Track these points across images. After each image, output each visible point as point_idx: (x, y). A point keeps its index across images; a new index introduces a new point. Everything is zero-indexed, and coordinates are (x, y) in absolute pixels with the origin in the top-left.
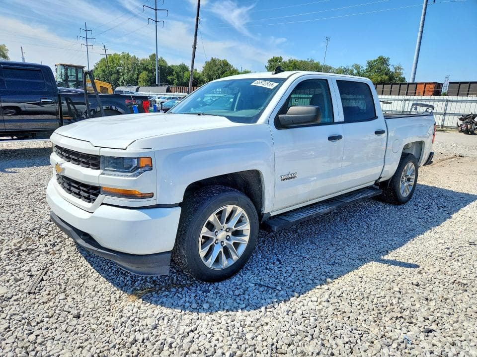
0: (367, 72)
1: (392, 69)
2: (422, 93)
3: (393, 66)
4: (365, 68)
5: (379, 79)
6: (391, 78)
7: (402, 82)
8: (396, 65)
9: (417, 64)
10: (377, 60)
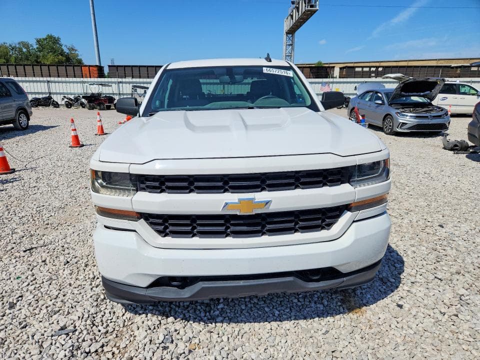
0: (40, 51)
1: (66, 50)
2: (88, 75)
3: (66, 46)
4: (35, 47)
5: (57, 60)
6: (68, 59)
7: (80, 64)
8: (69, 45)
9: (98, 46)
10: (46, 38)
